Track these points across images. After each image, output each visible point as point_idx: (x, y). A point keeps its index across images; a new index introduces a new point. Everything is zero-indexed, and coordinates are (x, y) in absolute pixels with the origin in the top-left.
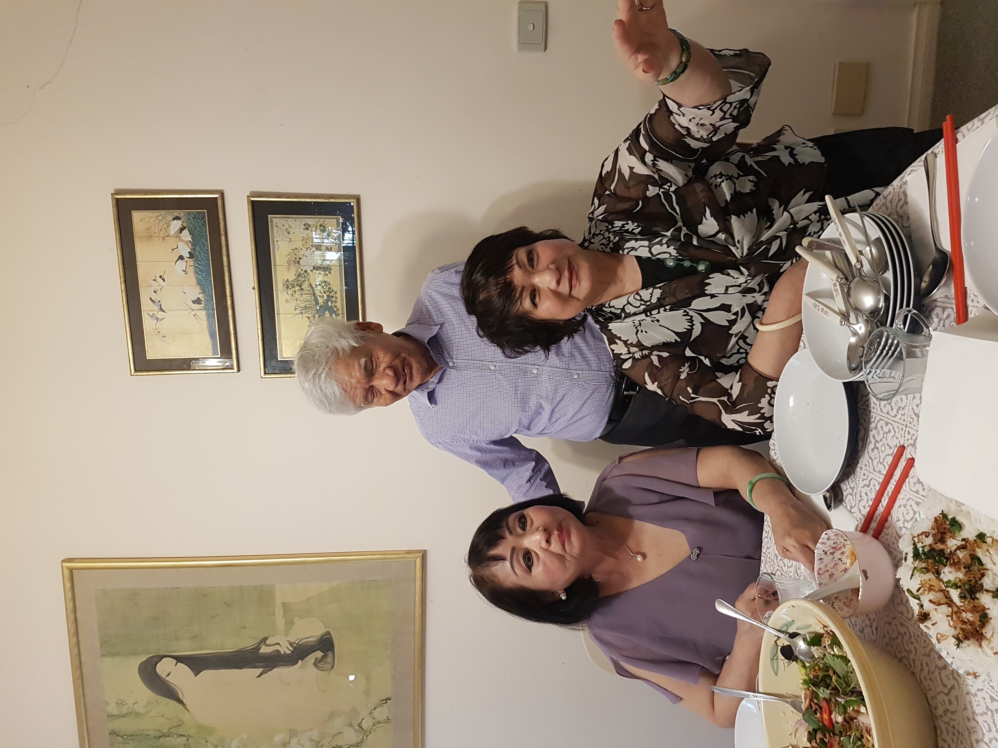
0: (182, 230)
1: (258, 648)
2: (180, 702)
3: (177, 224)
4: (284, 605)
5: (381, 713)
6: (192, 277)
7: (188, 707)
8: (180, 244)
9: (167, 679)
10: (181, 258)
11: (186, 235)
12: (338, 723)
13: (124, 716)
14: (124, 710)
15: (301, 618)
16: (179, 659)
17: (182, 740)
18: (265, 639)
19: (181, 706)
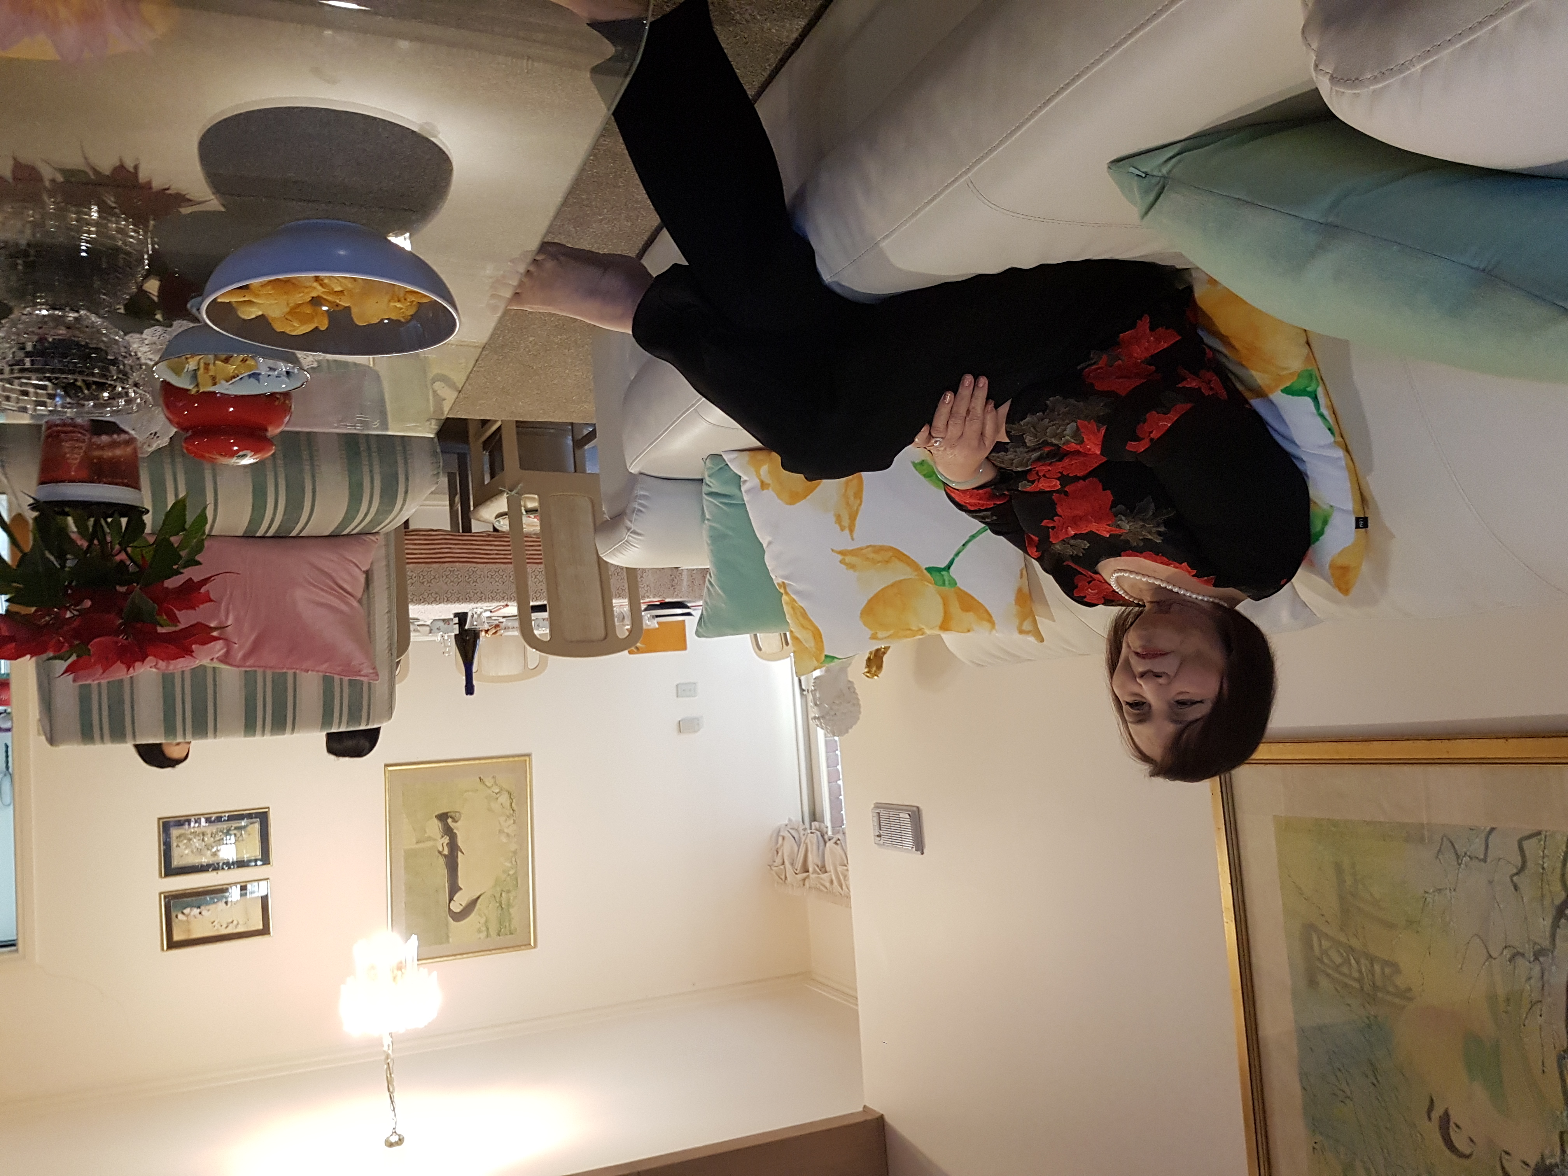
0: (183, 913)
1: (445, 856)
2: (479, 897)
3: (180, 916)
4: (417, 842)
5: (489, 782)
6: (212, 907)
7: (482, 892)
8: (192, 913)
9: (464, 905)
10: (200, 913)
11: (187, 911)
12: (495, 806)
13: (488, 929)
14: (484, 929)
15: (425, 832)
16: (451, 899)
17: (503, 895)
18: (440, 852)
19: (481, 898)
